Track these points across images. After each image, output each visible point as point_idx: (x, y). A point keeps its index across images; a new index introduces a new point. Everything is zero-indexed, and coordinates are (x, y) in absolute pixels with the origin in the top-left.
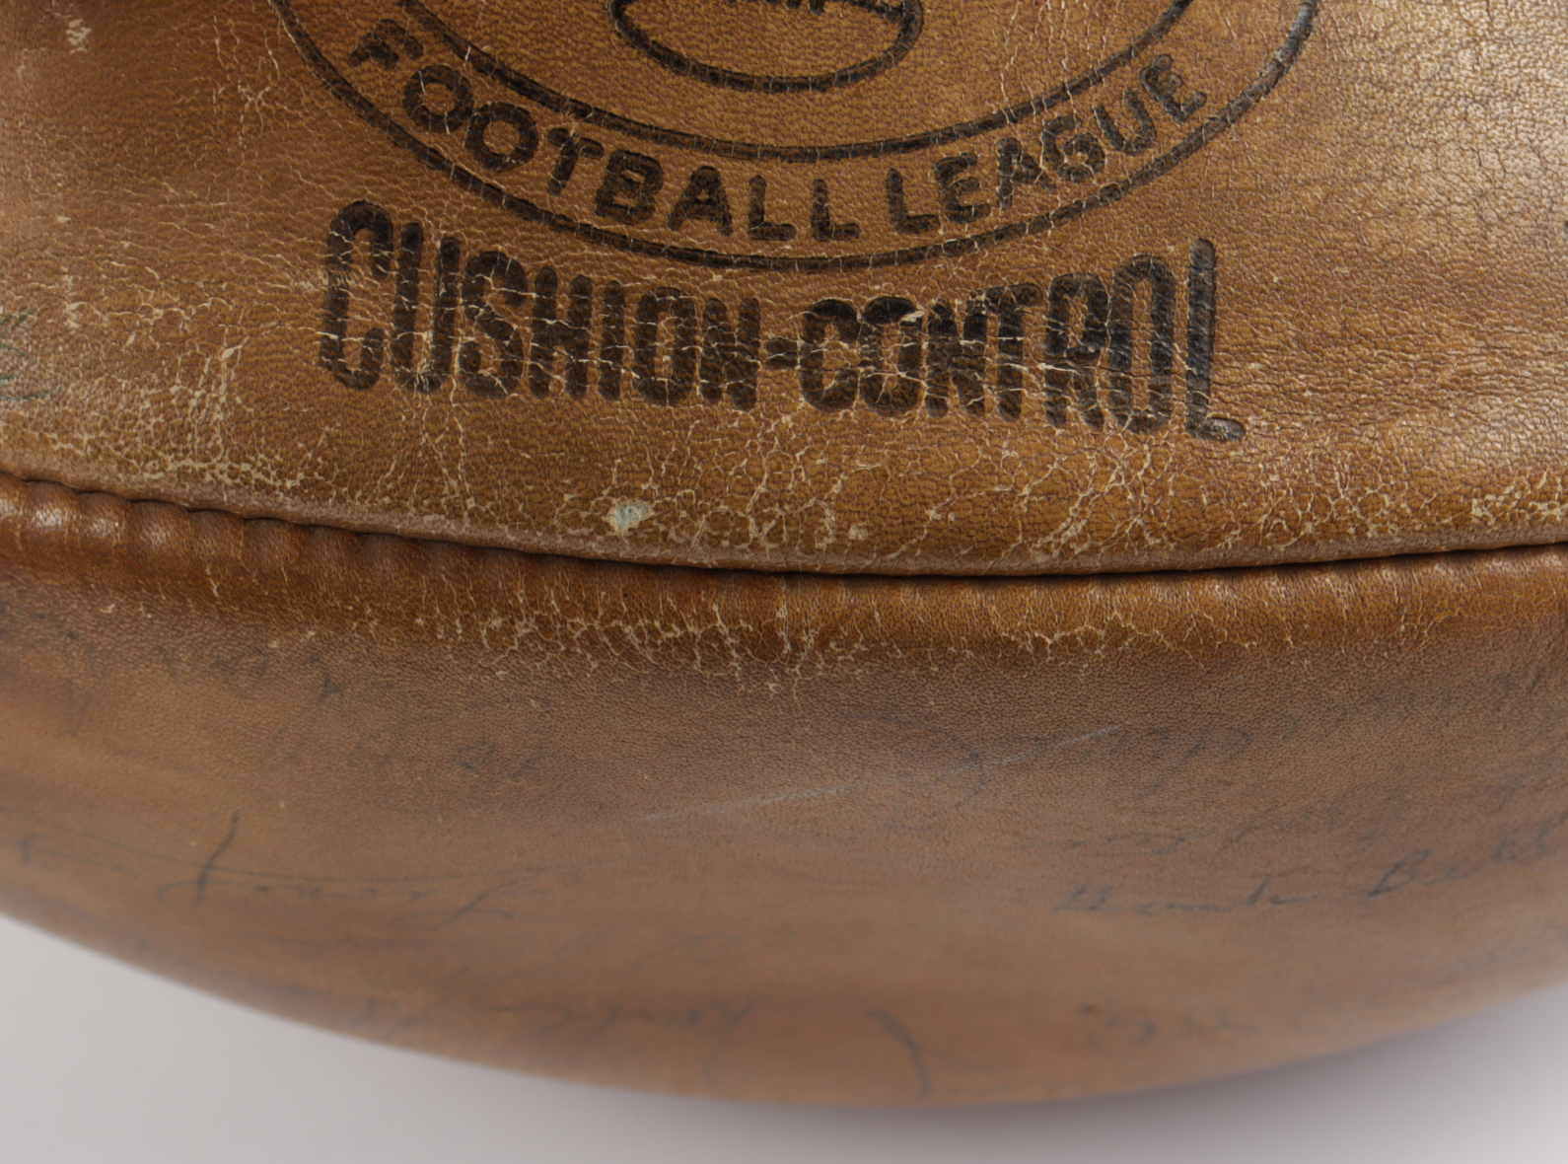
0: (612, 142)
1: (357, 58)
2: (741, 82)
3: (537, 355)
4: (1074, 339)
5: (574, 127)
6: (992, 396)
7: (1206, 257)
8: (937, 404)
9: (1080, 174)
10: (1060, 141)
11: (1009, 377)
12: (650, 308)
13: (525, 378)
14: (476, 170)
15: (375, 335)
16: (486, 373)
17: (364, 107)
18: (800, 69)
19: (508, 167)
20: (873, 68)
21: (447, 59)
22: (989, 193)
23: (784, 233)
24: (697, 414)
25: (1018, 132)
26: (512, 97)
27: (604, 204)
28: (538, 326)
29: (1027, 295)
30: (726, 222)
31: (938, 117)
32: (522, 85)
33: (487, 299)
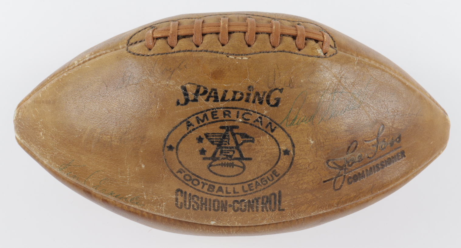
0: (209, 183)
1: (177, 172)
2: (224, 176)
3: (201, 206)
4: (265, 202)
5: (204, 181)
6: (255, 209)
7: (280, 192)
8: (249, 211)
9: (265, 184)
10: (263, 181)
11: (257, 207)
12: (214, 201)
13: (200, 209)
14: (193, 186)
15: (181, 203)
16: (195, 208)
17: (178, 178)
18: (231, 174)
19: (196, 186)
20: (240, 174)
21: (188, 173)
22: (254, 188)
23: (230, 193)
24: (220, 213)
25: (257, 180)
26: (196, 178)
27: (208, 190)
28: (201, 203)
29: (259, 198)
30: (223, 192)
31: (248, 179)
32: (197, 176)
33: (195, 200)
